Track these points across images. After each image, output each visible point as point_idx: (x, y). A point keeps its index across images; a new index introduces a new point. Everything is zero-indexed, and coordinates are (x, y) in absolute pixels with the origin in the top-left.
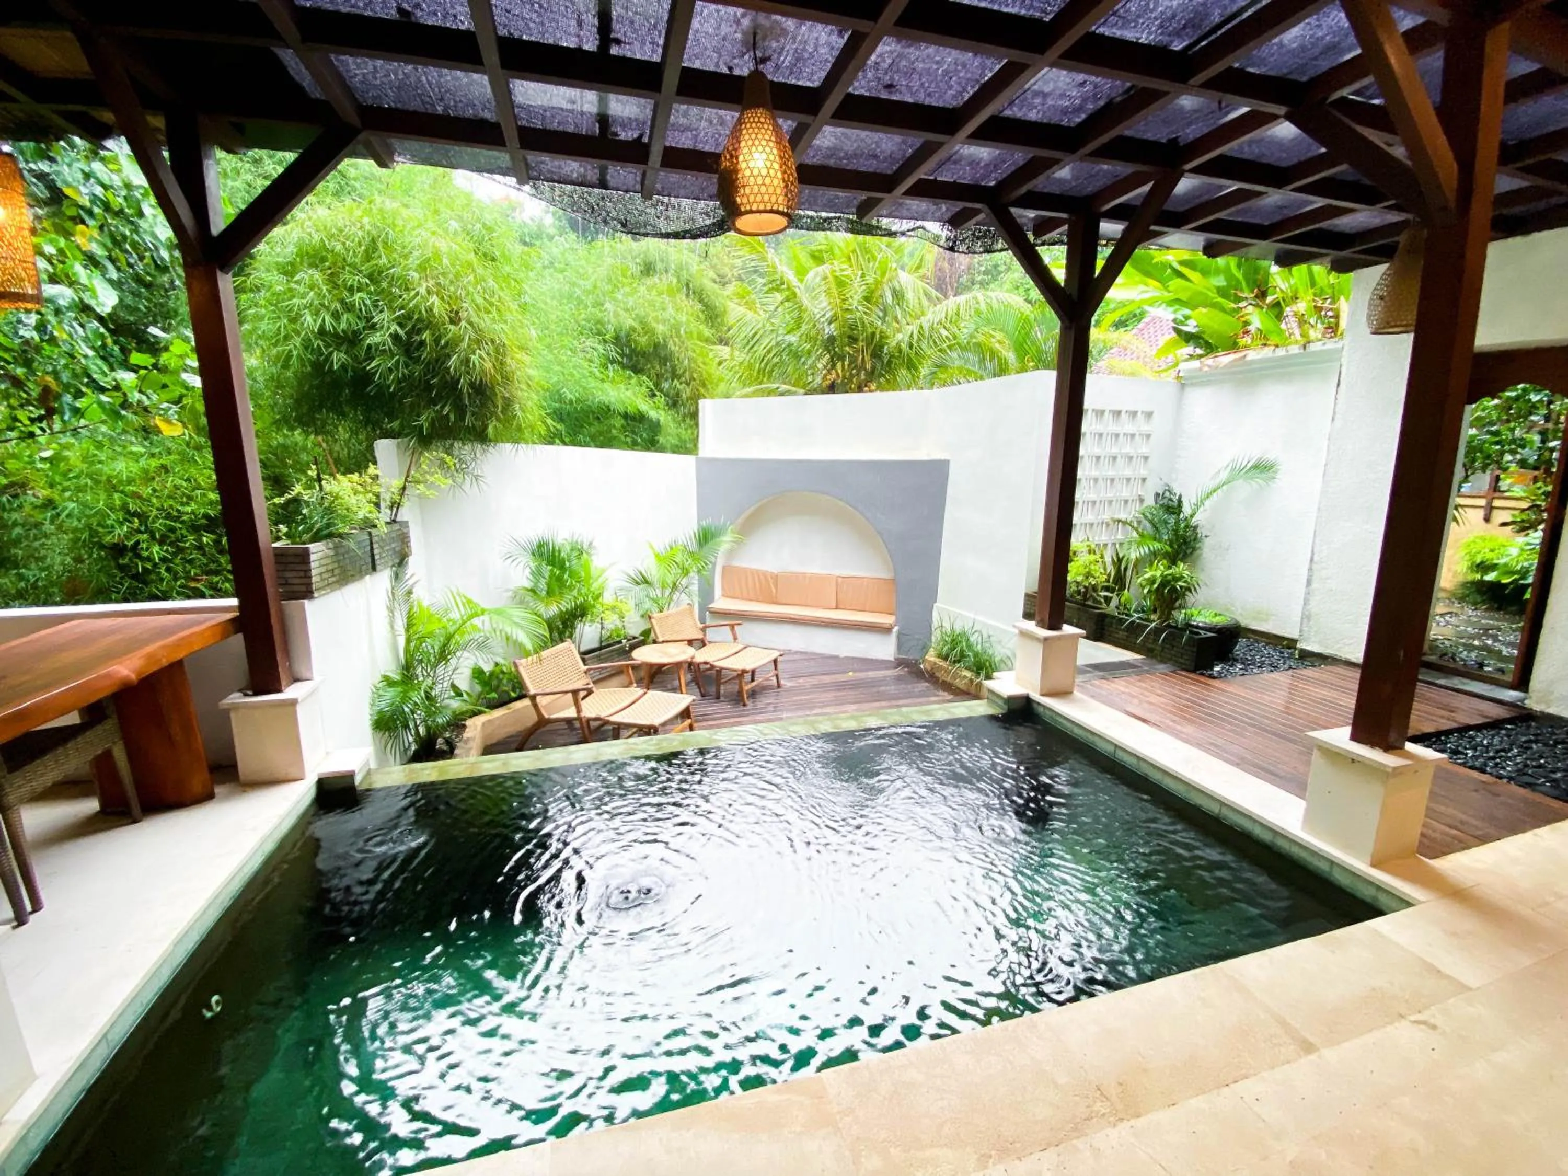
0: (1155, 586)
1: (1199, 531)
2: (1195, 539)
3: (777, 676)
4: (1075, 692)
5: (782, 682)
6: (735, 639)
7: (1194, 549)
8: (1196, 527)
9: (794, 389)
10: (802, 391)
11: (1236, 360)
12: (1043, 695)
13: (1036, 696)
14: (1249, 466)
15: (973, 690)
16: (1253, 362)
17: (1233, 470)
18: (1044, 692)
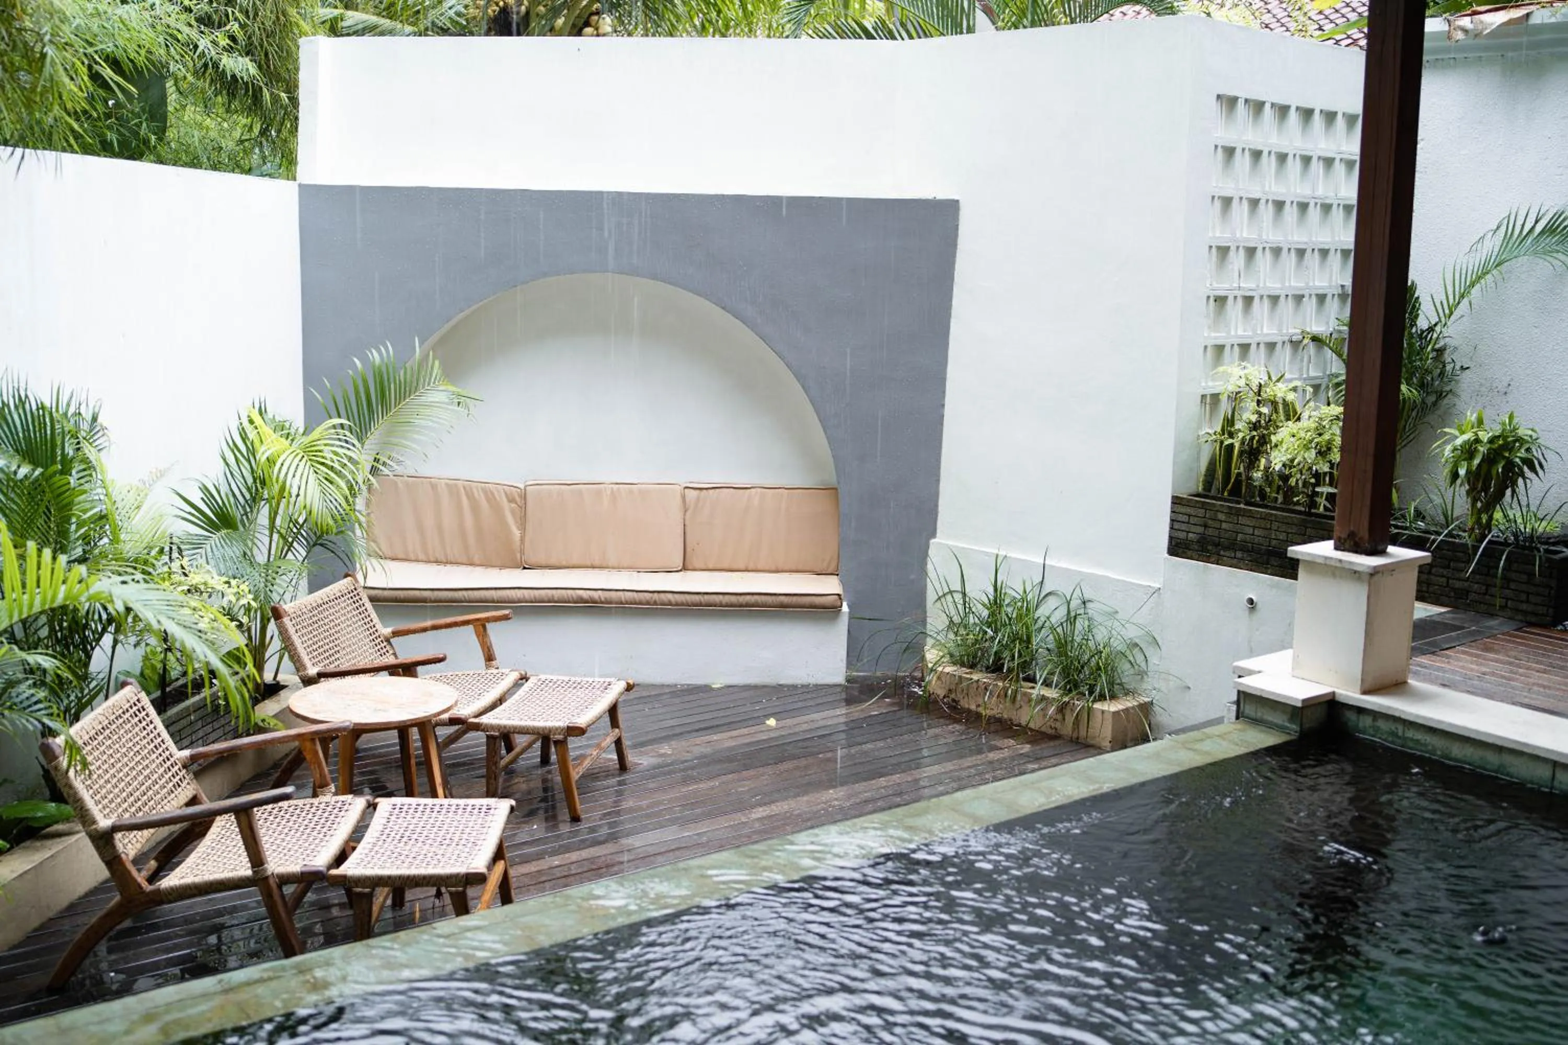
0: (1476, 462)
1: (1447, 357)
2: (1442, 374)
3: (618, 743)
4: (1411, 681)
5: (632, 757)
6: (489, 658)
7: (1440, 395)
8: (1440, 351)
9: (386, 23)
10: (409, 29)
11: (1510, 22)
12: (1365, 692)
13: (1351, 694)
14: (1539, 228)
15: (1067, 729)
16: (1542, 28)
17: (1507, 238)
18: (1367, 686)
